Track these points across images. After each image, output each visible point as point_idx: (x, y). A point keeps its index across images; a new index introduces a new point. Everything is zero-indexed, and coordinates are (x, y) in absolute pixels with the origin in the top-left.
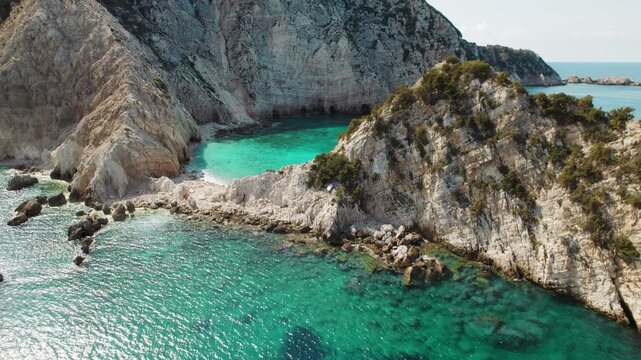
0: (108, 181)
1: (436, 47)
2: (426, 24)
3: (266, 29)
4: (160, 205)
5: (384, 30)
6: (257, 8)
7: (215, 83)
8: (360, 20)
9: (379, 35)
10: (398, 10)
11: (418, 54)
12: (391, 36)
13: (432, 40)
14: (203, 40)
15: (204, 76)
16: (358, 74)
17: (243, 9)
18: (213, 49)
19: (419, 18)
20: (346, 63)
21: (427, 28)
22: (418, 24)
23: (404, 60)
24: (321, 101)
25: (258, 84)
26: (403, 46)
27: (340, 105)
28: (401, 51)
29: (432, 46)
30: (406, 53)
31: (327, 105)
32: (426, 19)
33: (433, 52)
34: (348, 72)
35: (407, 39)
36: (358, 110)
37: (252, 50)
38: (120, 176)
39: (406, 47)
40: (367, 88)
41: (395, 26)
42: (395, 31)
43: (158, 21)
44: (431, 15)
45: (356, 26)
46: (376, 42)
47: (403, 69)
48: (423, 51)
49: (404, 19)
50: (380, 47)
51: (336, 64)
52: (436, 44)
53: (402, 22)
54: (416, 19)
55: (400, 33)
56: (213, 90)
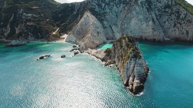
0: (83, 48)
1: (186, 23)
2: (184, 16)
3: (130, 19)
4: (87, 52)
5: (169, 18)
6: (129, 14)
7: (115, 31)
8: (162, 15)
9: (167, 19)
10: (176, 12)
11: (179, 25)
12: (171, 20)
13: (185, 21)
14: (116, 22)
15: (113, 30)
16: (153, 31)
17: (127, 14)
18: (118, 23)
19: (182, 14)
20: (151, 28)
21: (184, 17)
22: (181, 16)
23: (174, 27)
24: (142, 37)
25: (125, 32)
26: (174, 23)
27: (147, 38)
28: (174, 24)
29: (184, 23)
30: (175, 25)
31: (144, 38)
32: (184, 14)
33: (184, 25)
34: (151, 30)
35: (176, 20)
36: (152, 40)
37: (126, 24)
38: (84, 47)
39: (176, 23)
40: (155, 34)
41: (173, 17)
42: (173, 18)
43: (107, 18)
44: (187, 13)
45: (161, 16)
46: (166, 21)
47: (173, 29)
48: (181, 24)
49: (177, 15)
50: (167, 23)
51: (148, 28)
52: (186, 22)
53: (176, 15)
54: (181, 14)
55: (174, 19)
56: (114, 33)
